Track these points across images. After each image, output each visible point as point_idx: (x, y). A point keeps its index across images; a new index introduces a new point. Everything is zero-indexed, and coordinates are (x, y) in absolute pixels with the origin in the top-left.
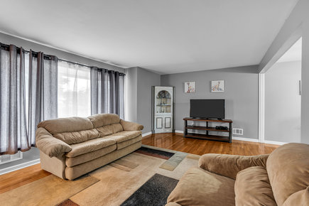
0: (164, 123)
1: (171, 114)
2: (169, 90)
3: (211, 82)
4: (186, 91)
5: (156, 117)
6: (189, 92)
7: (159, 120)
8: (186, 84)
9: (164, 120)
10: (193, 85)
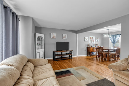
0: (40, 55)
1: (44, 49)
2: (43, 36)
3: (62, 35)
4: (51, 38)
5: (36, 52)
6: (53, 38)
7: (38, 54)
8: (52, 34)
9: (40, 53)
10: (55, 35)
